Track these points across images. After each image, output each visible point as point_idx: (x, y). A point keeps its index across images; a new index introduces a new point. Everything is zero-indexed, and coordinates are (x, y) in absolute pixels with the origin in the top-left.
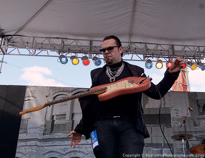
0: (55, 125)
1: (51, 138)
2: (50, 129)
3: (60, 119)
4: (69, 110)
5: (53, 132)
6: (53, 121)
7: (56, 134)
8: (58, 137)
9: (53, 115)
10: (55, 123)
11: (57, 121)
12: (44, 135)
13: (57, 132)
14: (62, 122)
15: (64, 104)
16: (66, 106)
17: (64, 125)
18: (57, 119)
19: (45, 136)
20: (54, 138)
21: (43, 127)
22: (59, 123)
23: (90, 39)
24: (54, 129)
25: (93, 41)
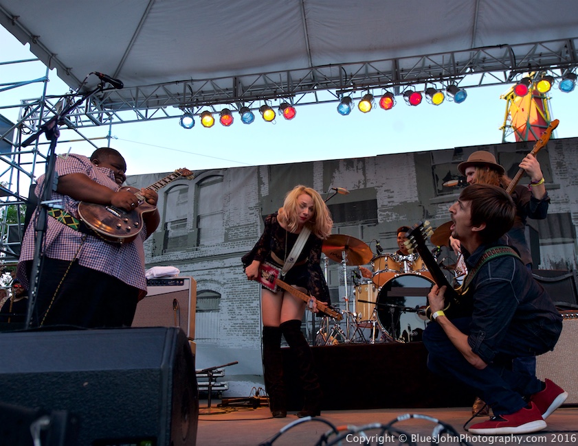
0: (171, 238)
1: (164, 260)
2: (162, 246)
3: (177, 227)
4: (192, 212)
5: (167, 250)
6: (167, 233)
7: (172, 254)
8: (175, 259)
9: (166, 221)
10: (170, 235)
11: (173, 231)
12: (153, 256)
13: (174, 251)
14: (181, 232)
15: (182, 201)
16: (186, 205)
17: (185, 237)
18: (172, 228)
19: (154, 258)
20: (169, 260)
21: (151, 244)
22: (176, 235)
23: (234, 74)
24: (169, 246)
25: (238, 76)
